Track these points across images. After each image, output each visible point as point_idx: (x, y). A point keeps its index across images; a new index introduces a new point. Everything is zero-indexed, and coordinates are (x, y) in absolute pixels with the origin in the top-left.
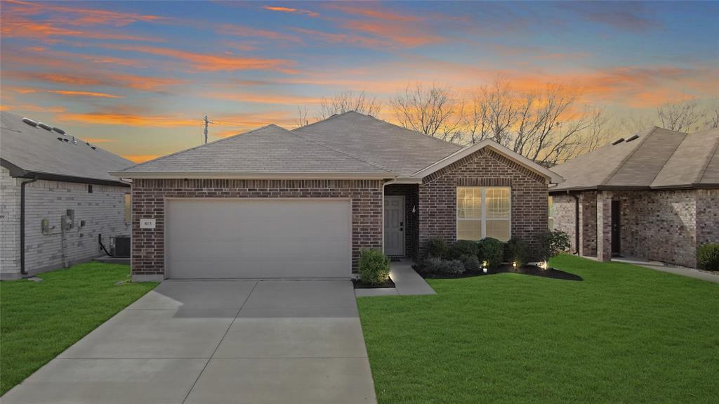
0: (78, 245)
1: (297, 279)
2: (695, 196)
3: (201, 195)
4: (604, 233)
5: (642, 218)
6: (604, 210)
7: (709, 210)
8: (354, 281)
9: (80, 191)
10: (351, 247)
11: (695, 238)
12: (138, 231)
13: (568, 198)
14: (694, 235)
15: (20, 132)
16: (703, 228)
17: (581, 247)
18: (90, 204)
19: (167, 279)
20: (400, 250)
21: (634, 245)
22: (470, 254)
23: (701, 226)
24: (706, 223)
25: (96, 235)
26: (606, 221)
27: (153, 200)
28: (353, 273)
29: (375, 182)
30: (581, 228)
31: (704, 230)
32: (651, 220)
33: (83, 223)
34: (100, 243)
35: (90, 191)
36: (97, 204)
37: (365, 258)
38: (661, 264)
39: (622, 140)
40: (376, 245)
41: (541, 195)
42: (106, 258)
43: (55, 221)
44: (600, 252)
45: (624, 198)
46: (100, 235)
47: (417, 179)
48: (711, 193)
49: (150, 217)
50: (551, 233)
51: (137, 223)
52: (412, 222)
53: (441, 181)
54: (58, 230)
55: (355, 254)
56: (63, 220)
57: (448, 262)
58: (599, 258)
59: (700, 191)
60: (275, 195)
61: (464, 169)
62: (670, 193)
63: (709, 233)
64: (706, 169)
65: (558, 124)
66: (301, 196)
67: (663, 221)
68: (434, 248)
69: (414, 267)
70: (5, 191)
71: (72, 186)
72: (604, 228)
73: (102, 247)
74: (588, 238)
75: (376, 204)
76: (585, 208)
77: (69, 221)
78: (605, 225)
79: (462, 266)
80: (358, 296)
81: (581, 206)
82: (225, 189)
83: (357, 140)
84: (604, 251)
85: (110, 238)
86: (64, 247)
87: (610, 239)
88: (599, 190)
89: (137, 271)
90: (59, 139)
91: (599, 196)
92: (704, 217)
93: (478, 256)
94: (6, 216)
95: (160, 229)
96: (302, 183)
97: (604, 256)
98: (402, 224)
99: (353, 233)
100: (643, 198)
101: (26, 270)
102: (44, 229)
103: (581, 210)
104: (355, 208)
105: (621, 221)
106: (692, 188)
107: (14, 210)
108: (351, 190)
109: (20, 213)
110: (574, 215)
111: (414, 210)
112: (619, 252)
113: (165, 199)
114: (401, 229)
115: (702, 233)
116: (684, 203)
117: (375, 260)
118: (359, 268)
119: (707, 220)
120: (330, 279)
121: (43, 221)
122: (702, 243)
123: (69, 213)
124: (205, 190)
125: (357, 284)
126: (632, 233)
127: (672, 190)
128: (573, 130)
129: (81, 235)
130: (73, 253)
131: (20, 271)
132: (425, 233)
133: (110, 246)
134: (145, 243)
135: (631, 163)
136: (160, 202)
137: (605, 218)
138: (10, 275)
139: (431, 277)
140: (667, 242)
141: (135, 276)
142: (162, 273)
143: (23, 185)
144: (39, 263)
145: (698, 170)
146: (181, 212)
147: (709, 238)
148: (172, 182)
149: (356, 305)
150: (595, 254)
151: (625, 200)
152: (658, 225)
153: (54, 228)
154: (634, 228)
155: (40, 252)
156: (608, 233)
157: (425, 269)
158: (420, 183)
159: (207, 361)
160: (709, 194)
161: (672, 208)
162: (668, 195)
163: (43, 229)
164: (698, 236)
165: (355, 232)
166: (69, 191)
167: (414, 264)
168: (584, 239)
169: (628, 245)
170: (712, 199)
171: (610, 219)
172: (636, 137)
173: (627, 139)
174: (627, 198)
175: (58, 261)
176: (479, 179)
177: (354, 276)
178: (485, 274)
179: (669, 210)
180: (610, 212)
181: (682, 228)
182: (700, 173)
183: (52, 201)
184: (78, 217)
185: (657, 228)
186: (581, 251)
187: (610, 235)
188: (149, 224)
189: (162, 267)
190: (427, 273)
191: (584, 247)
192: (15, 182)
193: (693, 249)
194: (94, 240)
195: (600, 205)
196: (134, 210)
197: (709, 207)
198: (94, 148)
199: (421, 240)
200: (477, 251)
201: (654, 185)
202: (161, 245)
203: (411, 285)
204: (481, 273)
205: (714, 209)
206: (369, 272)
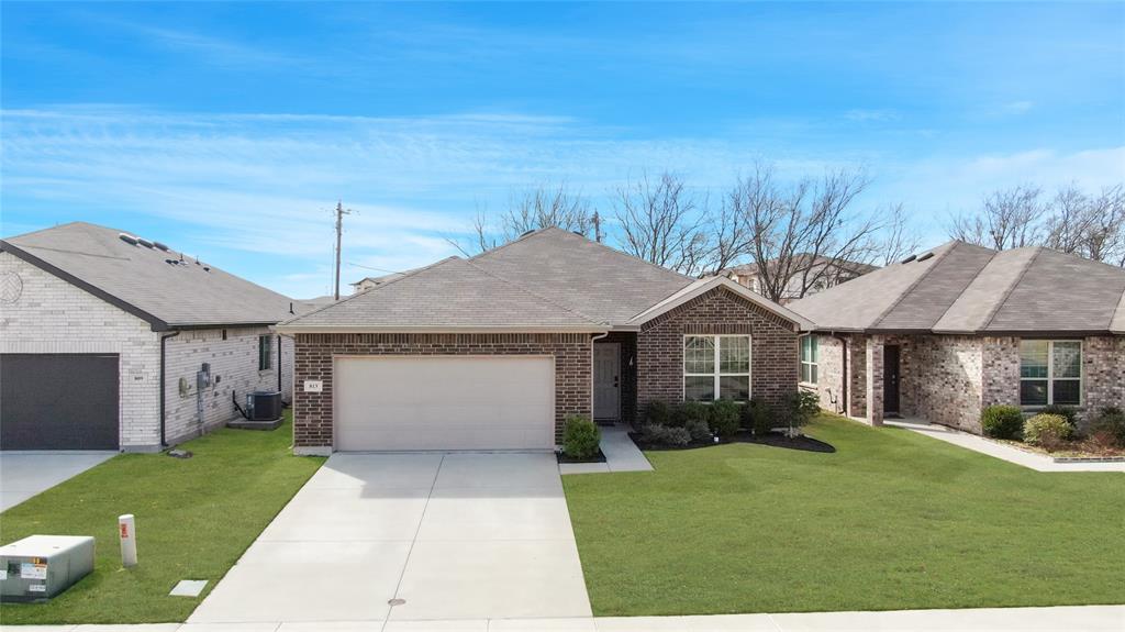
0: (213, 407)
1: (490, 451)
2: (981, 345)
3: (376, 352)
4: (874, 388)
5: (926, 368)
6: (874, 359)
7: (999, 362)
8: (557, 453)
9: (214, 340)
10: (554, 414)
11: (981, 398)
12: (302, 395)
13: (835, 340)
14: (980, 394)
15: (128, 259)
16: (991, 384)
17: (849, 405)
18: (224, 354)
19: (336, 451)
20: (613, 412)
21: (916, 403)
22: (699, 420)
23: (989, 383)
24: (995, 378)
25: (230, 392)
26: (876, 373)
27: (319, 358)
28: (557, 443)
29: (582, 337)
30: (849, 380)
31: (992, 388)
32: (935, 372)
33: (218, 379)
34: (234, 402)
35: (224, 338)
36: (231, 353)
37: (570, 427)
38: (943, 428)
39: (914, 258)
40: (584, 411)
41: (789, 345)
42: (241, 421)
43: (191, 380)
44: (870, 412)
45: (905, 342)
46: (234, 392)
47: (634, 327)
48: (1001, 342)
49: (316, 378)
50: (797, 394)
51: (300, 385)
52: (628, 378)
53: (664, 328)
54: (194, 390)
55: (559, 421)
56: (199, 377)
57: (670, 430)
58: (867, 421)
59: (986, 339)
60: (464, 352)
61: (692, 313)
62: (956, 339)
63: (998, 391)
64: (999, 310)
65: (840, 222)
66: (495, 353)
67: (948, 373)
68: (654, 412)
69: (630, 435)
70: (144, 347)
71: (207, 334)
72: (875, 382)
73: (237, 407)
74: (857, 394)
75: (584, 362)
76: (854, 354)
77: (205, 378)
78: (876, 379)
79: (688, 436)
80: (563, 473)
81: (848, 352)
82: (405, 345)
83: (560, 271)
84: (874, 411)
85: (248, 396)
86: (200, 411)
87: (882, 396)
88: (868, 334)
89: (301, 442)
90: (169, 262)
91: (869, 341)
92: (992, 372)
93: (709, 421)
94: (145, 377)
95: (327, 393)
96: (496, 337)
97: (874, 418)
98: (616, 379)
99: (557, 396)
100: (927, 343)
101: (166, 440)
102: (182, 389)
103: (849, 357)
104: (559, 368)
105: (901, 371)
106: (978, 336)
107: (154, 372)
108: (555, 346)
109: (160, 374)
110: (841, 363)
111: (631, 363)
112: (898, 412)
113: (334, 356)
114: (616, 385)
115: (990, 391)
116: (971, 353)
117: (582, 430)
118: (564, 438)
119: (996, 375)
120: (528, 451)
121: (181, 380)
122: (989, 404)
123: (205, 367)
124: (381, 346)
125: (562, 458)
126: (915, 388)
127: (958, 336)
128: (862, 230)
129: (216, 394)
130: (210, 417)
131: (159, 442)
132: (645, 392)
133: (247, 406)
134: (310, 409)
135: (915, 295)
136: (328, 360)
137: (876, 369)
138: (150, 446)
139: (650, 449)
140: (952, 401)
141: (299, 448)
142: (330, 445)
143: (163, 339)
144: (178, 432)
145: (989, 311)
146: (352, 372)
147: (998, 398)
148: (341, 337)
149: (560, 483)
150: (864, 415)
151: (906, 344)
152: (942, 379)
153: (190, 387)
154: (917, 381)
155: (178, 418)
156: (879, 388)
157: (643, 438)
158: (639, 330)
159: (411, 543)
160: (998, 342)
161: (957, 358)
162: (952, 342)
163: (180, 390)
164: (984, 395)
165: (559, 397)
166: (204, 340)
167: (631, 430)
168: (852, 394)
169: (909, 402)
170: (1003, 349)
171: (882, 371)
172: (931, 255)
173: (921, 256)
174: (909, 342)
175: (194, 428)
176: (712, 325)
177: (557, 448)
178: (716, 444)
179: (954, 360)
180: (882, 361)
181: (968, 384)
182: (989, 316)
183: (188, 355)
184: (214, 371)
185: (942, 382)
186: (849, 410)
187: (882, 391)
188: (314, 386)
189: (330, 437)
190: (645, 443)
191: (853, 405)
192: (155, 337)
193: (978, 412)
194: (228, 399)
195: (869, 352)
196: (296, 370)
197: (999, 359)
198: (207, 269)
199: (639, 401)
200: (708, 415)
201: (939, 327)
202: (329, 411)
203: (625, 459)
204: (710, 443)
205: (1004, 362)
206: (576, 444)
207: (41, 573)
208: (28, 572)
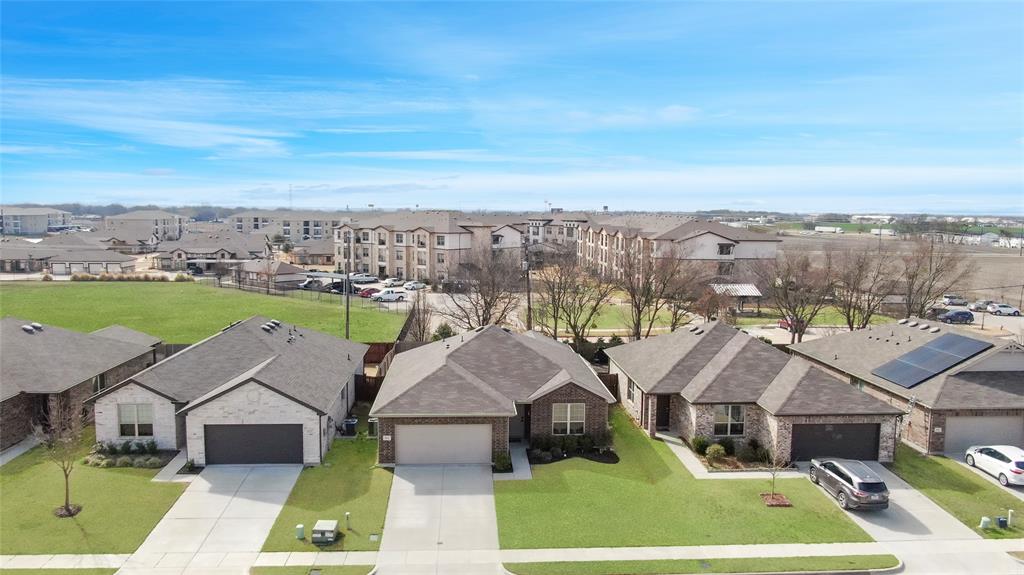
0: (331, 434)
1: (462, 465)
2: (696, 407)
3: (414, 423)
4: (652, 420)
6: (652, 405)
7: (704, 415)
10: (491, 449)
12: (382, 442)
17: (643, 423)
19: (397, 466)
22: (557, 446)
23: (699, 424)
24: (702, 423)
26: (653, 413)
27: (389, 427)
28: (492, 463)
29: (504, 417)
30: (644, 411)
31: (700, 427)
32: (683, 412)
34: (335, 426)
37: (498, 457)
38: (682, 442)
40: (504, 448)
41: (603, 408)
44: (649, 431)
47: (530, 402)
49: (388, 435)
51: (382, 438)
53: (544, 401)
55: (493, 453)
56: (328, 424)
57: (543, 453)
60: (453, 423)
61: (558, 394)
63: (703, 429)
64: (708, 388)
66: (466, 424)
68: (538, 442)
69: (527, 451)
70: (312, 421)
72: (652, 417)
73: (337, 428)
75: (505, 427)
78: (652, 415)
79: (551, 456)
80: (494, 479)
82: (427, 420)
84: (651, 431)
87: (655, 423)
89: (381, 461)
90: (289, 342)
91: (650, 396)
92: (701, 419)
93: (562, 447)
94: (314, 434)
95: (393, 441)
97: (650, 434)
98: (523, 418)
101: (322, 459)
103: (644, 399)
104: (493, 429)
105: (670, 407)
107: (318, 432)
108: (491, 421)
109: (320, 432)
111: (529, 414)
112: (669, 426)
113: (396, 426)
114: (522, 421)
115: (699, 429)
118: (495, 460)
120: (481, 464)
122: (699, 435)
124: (416, 421)
125: (495, 470)
126: (677, 416)
131: (320, 461)
132: (534, 430)
134: (385, 448)
136: (393, 427)
137: (653, 411)
138: (317, 463)
139: (533, 464)
141: (381, 463)
142: (395, 463)
143: (321, 417)
146: (402, 431)
147: (701, 433)
148: (399, 418)
149: (492, 485)
155: (324, 446)
157: (532, 456)
158: (532, 403)
160: (704, 406)
161: (689, 409)
164: (696, 431)
165: (493, 442)
167: (528, 446)
168: (645, 418)
169: (674, 422)
170: (706, 410)
171: (655, 411)
172: (703, 332)
175: (327, 448)
176: (567, 399)
177: (493, 467)
178: (565, 459)
179: (687, 411)
180: (656, 406)
181: (692, 423)
186: (643, 425)
187: (655, 421)
188: (387, 438)
189: (394, 459)
190: (534, 460)
191: (645, 423)
192: (317, 417)
195: (650, 402)
198: (302, 336)
199: (532, 434)
200: (563, 441)
201: (683, 392)
202: (393, 448)
203: (523, 471)
204: (562, 458)
205: (707, 415)
206: (501, 464)
207: (332, 535)
208: (327, 535)
